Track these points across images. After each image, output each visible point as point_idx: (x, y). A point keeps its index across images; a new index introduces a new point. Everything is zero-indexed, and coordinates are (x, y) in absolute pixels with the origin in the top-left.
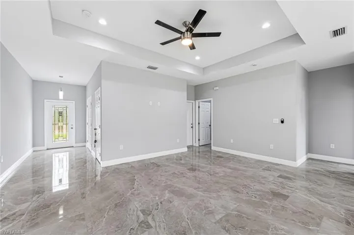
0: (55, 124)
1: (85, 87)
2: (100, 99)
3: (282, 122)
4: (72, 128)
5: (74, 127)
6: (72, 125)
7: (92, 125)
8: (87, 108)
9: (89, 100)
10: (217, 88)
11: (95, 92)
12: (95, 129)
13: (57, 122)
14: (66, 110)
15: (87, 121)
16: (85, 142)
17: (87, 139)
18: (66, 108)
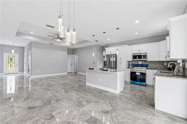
0: (8, 64)
1: (23, 48)
2: (31, 54)
3: (94, 63)
4: (17, 65)
5: (18, 65)
6: (17, 64)
7: (27, 64)
8: (25, 57)
9: (25, 54)
10: (79, 51)
11: (29, 52)
12: (29, 65)
13: (9, 63)
14: (14, 57)
15: (24, 62)
16: (23, 71)
17: (24, 70)
18: (14, 56)
